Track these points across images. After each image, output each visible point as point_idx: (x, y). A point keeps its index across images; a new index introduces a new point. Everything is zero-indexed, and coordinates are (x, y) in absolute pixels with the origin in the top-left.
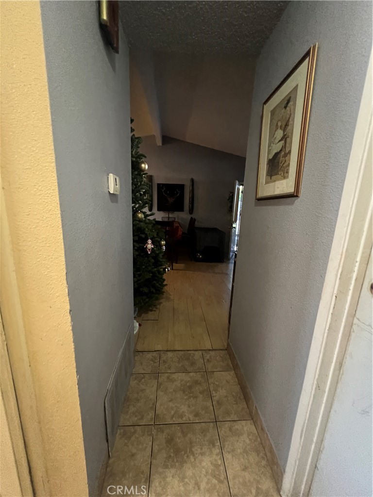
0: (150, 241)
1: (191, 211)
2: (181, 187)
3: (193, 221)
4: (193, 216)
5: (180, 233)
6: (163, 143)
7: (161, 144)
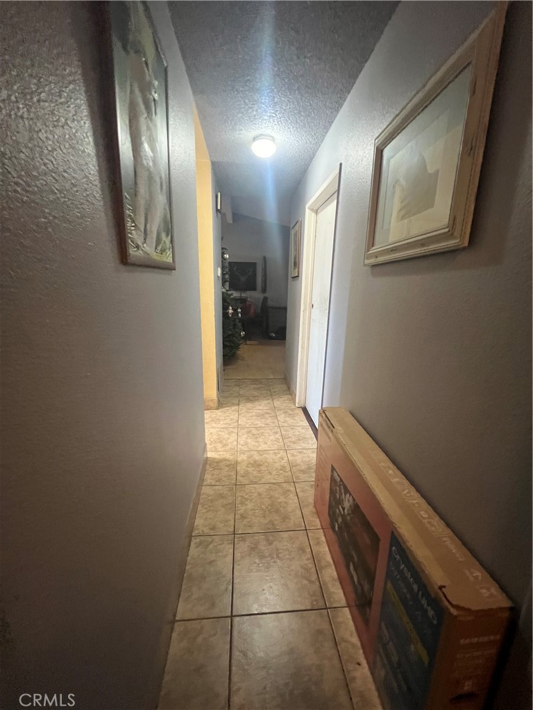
0: (231, 308)
1: (264, 290)
2: (254, 265)
3: (265, 299)
4: (266, 295)
5: (252, 311)
6: (234, 221)
7: (231, 222)
